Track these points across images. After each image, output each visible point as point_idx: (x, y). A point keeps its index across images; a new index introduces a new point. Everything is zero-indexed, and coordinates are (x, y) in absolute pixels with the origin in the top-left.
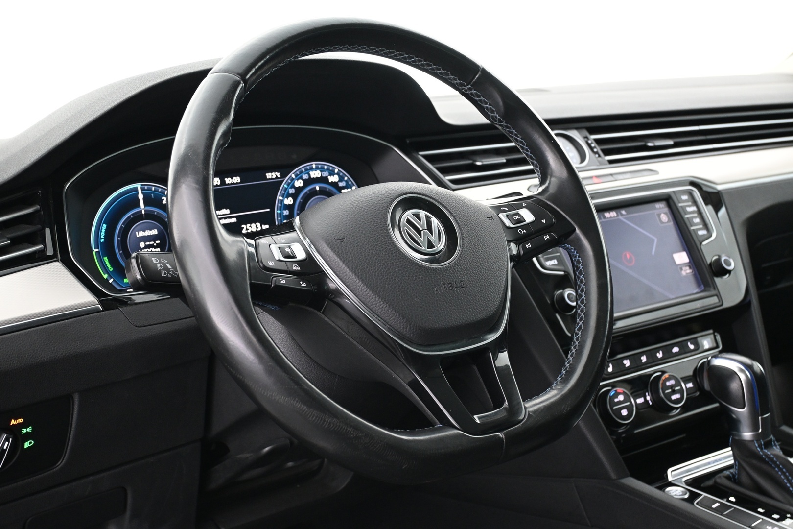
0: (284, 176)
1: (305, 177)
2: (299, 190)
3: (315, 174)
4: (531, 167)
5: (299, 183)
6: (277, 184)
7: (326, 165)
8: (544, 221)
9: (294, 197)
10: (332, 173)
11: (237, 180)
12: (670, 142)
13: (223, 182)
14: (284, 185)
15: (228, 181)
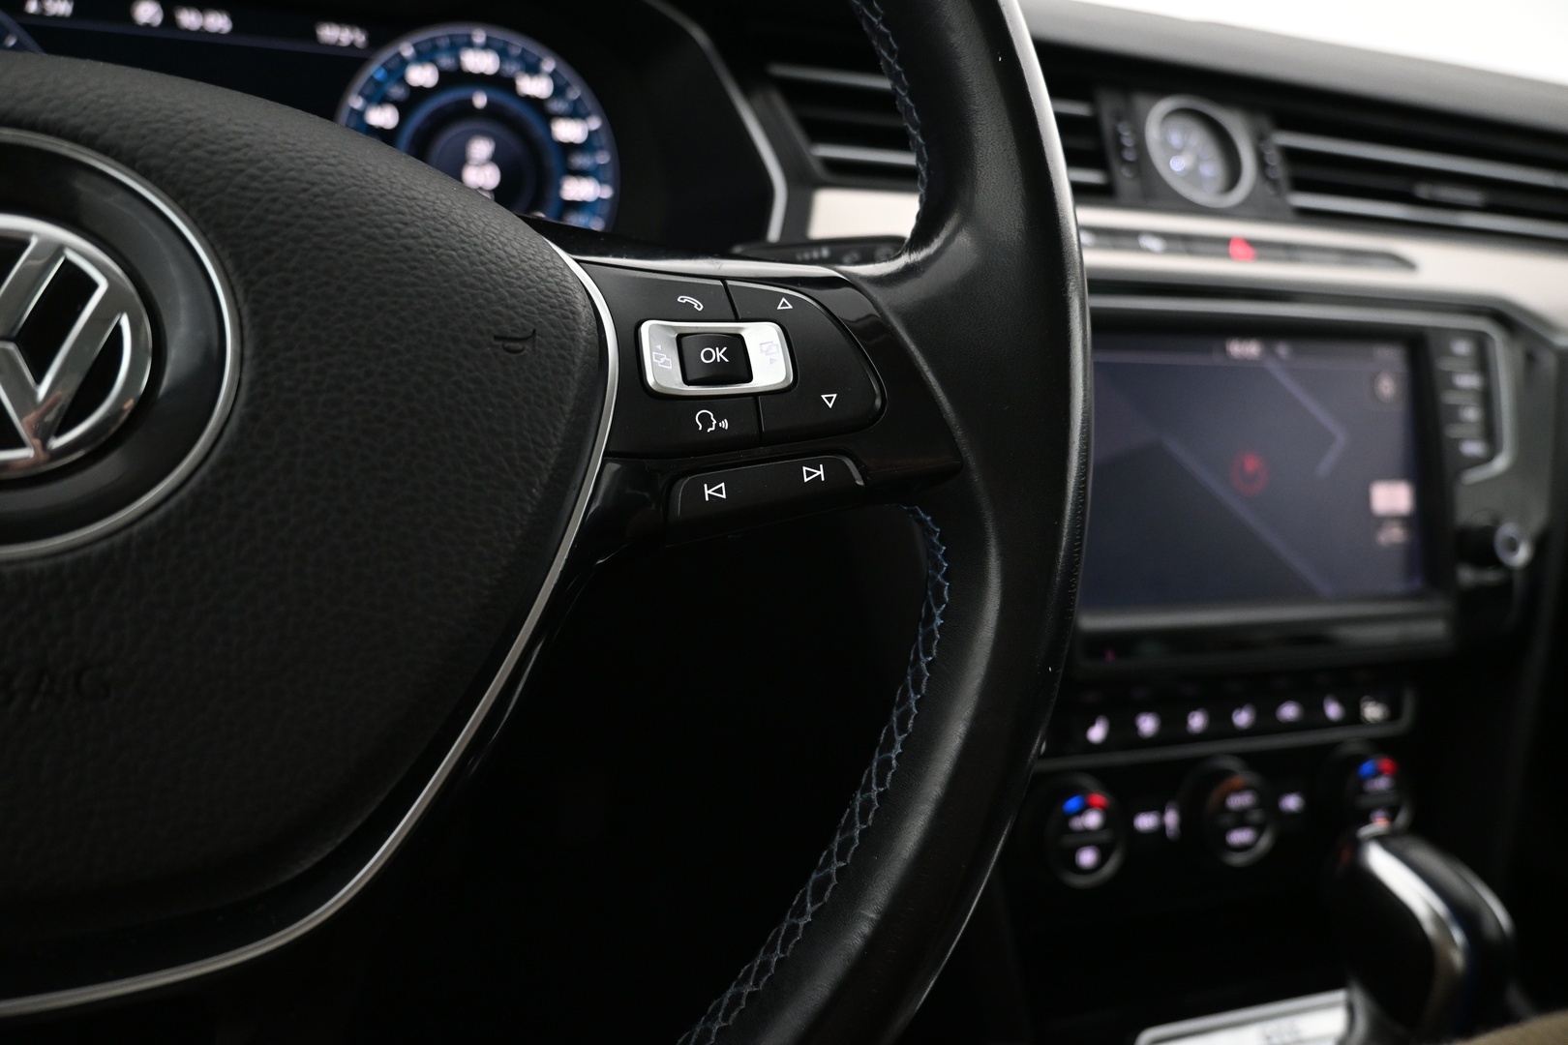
0: (377, 42)
1: (446, 61)
2: (419, 93)
3: (480, 61)
4: (908, 159)
5: (422, 76)
6: (348, 63)
7: (518, 44)
8: (830, 399)
9: (405, 108)
10: (533, 70)
11: (218, 22)
12: (1473, 197)
13: (170, 19)
14: (375, 70)
15: (189, 19)
